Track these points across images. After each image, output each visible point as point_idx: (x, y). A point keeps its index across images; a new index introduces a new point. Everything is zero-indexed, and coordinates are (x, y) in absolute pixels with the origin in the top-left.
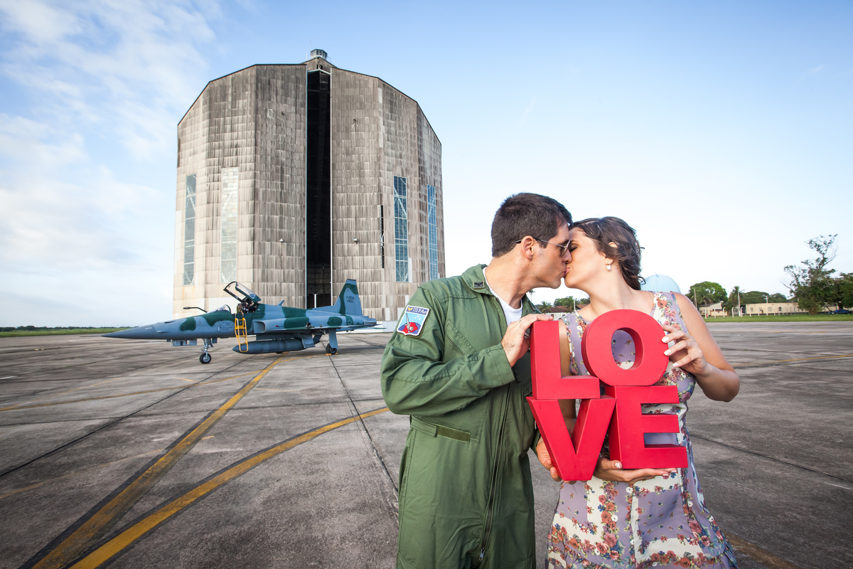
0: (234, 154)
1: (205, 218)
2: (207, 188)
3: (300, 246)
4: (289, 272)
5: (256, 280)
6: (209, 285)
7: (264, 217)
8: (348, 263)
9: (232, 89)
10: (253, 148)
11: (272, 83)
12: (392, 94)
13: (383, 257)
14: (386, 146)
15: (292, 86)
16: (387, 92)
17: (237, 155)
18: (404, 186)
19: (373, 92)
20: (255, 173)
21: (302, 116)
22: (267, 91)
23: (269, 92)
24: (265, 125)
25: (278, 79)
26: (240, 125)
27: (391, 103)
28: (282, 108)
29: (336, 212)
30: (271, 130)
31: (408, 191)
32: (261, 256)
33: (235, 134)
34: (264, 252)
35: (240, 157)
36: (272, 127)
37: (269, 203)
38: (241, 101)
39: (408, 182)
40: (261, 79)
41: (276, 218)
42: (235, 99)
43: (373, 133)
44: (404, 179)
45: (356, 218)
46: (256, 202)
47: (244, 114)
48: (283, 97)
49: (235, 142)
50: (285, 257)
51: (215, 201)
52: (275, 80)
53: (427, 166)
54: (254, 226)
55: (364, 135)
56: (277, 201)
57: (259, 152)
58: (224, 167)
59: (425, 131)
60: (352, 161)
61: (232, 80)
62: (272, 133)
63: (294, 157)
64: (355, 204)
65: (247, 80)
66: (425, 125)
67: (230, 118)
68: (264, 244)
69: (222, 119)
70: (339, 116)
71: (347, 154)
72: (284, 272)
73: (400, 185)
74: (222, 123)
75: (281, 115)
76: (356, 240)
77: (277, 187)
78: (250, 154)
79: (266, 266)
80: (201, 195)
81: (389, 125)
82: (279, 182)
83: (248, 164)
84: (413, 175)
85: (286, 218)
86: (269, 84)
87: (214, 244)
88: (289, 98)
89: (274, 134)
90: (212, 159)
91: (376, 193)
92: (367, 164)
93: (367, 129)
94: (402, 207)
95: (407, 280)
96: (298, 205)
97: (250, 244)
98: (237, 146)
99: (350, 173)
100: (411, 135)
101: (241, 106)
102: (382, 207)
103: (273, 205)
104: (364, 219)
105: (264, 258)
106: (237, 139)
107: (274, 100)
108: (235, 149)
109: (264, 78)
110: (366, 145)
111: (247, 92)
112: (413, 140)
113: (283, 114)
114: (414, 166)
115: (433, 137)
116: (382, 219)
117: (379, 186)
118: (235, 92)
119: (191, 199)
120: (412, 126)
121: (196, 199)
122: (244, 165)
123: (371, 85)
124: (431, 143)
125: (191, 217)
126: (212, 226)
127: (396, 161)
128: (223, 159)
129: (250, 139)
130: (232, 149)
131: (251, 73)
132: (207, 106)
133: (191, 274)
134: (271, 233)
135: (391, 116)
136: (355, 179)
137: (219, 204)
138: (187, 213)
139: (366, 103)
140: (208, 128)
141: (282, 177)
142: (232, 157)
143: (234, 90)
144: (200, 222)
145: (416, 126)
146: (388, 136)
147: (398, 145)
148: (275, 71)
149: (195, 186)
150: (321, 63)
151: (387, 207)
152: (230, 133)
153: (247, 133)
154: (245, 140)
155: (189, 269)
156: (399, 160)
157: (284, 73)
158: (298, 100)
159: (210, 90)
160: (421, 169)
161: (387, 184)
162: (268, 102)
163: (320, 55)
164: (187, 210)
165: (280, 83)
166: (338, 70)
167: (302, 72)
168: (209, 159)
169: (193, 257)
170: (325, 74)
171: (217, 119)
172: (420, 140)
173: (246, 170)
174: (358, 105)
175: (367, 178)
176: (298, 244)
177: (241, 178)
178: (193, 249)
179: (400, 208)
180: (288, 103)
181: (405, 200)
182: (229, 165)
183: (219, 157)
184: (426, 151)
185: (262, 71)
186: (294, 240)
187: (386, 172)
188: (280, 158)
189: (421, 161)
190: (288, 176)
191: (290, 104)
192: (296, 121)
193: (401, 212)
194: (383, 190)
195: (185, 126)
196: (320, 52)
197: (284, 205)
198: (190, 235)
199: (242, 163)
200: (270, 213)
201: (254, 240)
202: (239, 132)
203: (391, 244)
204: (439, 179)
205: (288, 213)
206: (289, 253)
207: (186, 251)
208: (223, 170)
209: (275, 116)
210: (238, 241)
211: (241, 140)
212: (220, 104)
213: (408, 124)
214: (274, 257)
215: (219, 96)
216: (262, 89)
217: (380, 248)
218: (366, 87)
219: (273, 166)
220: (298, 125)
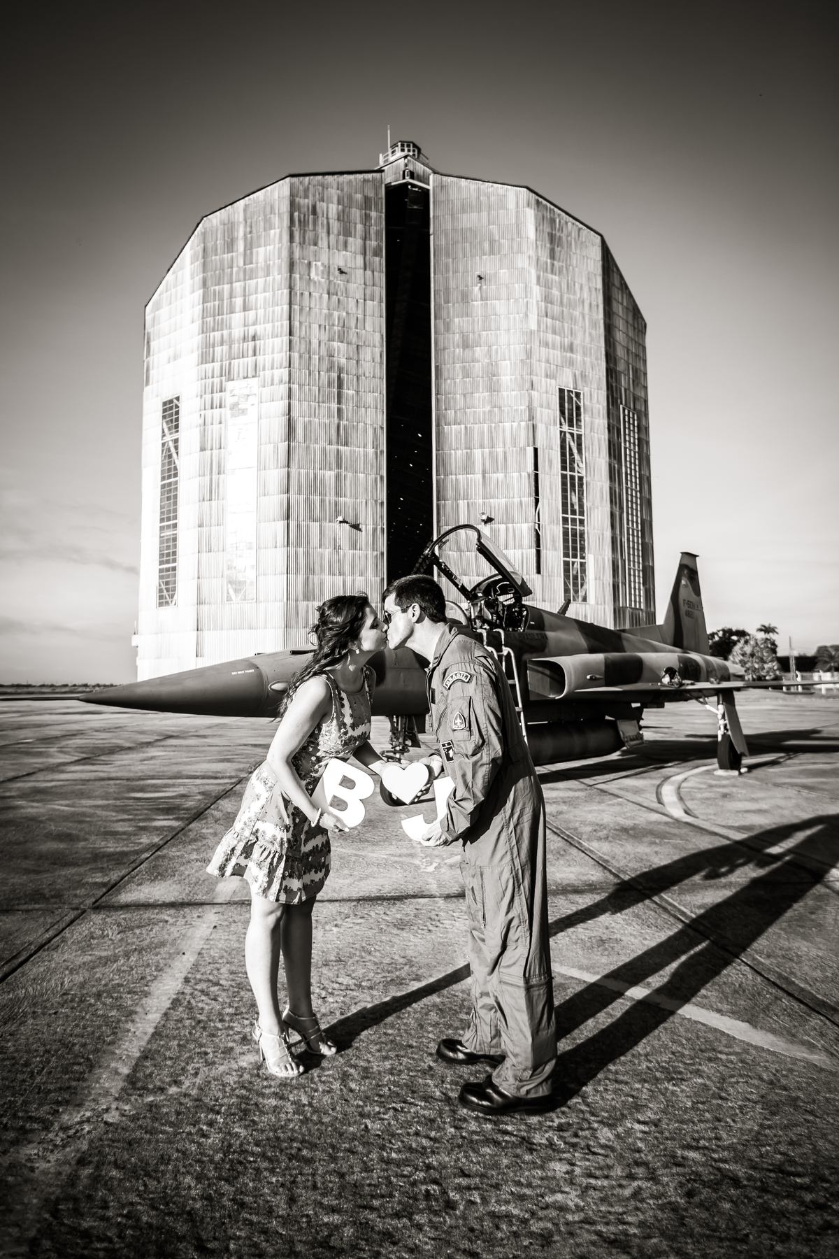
0: (251, 352)
1: (198, 479)
2: (201, 421)
3: (375, 530)
4: (353, 581)
5: (293, 596)
6: (204, 607)
7: (307, 475)
8: (468, 564)
9: (245, 227)
10: (286, 339)
11: (319, 210)
12: (553, 221)
13: (538, 553)
14: (543, 327)
15: (356, 214)
16: (543, 217)
17: (255, 355)
18: (578, 408)
19: (517, 217)
20: (290, 389)
21: (376, 274)
22: (311, 227)
23: (314, 230)
24: (306, 294)
25: (329, 201)
26: (261, 296)
27: (552, 238)
28: (340, 259)
29: (442, 462)
30: (319, 304)
31: (586, 417)
32: (301, 550)
33: (251, 314)
34: (308, 543)
35: (260, 358)
36: (321, 297)
37: (317, 446)
38: (261, 250)
39: (586, 402)
40: (299, 204)
41: (329, 475)
42: (249, 246)
43: (516, 300)
44: (578, 395)
45: (484, 473)
46: (292, 444)
47: (268, 275)
48: (341, 237)
49: (251, 330)
50: (347, 551)
51: (216, 444)
52: (325, 205)
53: (621, 367)
54: (288, 491)
55: (500, 306)
56: (330, 443)
57: (296, 346)
58: (230, 379)
59: (617, 295)
60: (475, 360)
61: (245, 210)
62: (321, 309)
63: (362, 357)
64: (482, 447)
65: (272, 207)
66: (617, 283)
67: (242, 283)
68: (308, 526)
69: (226, 287)
70: (448, 271)
71: (466, 346)
72: (344, 582)
73: (570, 407)
74: (226, 295)
75: (337, 272)
76: (484, 517)
77: (330, 416)
78: (281, 351)
79: (309, 569)
80: (189, 434)
81: (547, 285)
82: (335, 406)
83: (276, 371)
84: (595, 386)
85: (349, 475)
86: (314, 212)
87: (214, 528)
88: (351, 240)
89: (325, 311)
90: (209, 366)
91: (523, 424)
92: (505, 366)
93: (504, 293)
94: (575, 451)
95: (585, 599)
96: (371, 451)
97: (281, 525)
98: (254, 339)
99: (472, 384)
100: (590, 305)
101: (261, 259)
102: (536, 450)
103: (323, 451)
104: (501, 476)
105: (306, 554)
106: (255, 323)
107: (323, 243)
108: (251, 344)
109: (303, 202)
110: (504, 325)
111: (272, 232)
112: (594, 314)
113: (341, 272)
114: (597, 368)
115: (631, 308)
116: (536, 476)
117: (531, 409)
118: (251, 232)
119: (171, 445)
120: (593, 285)
121: (181, 444)
122: (268, 373)
123: (511, 204)
124: (627, 322)
125: (169, 477)
126: (211, 493)
127: (562, 357)
128: (230, 364)
129: (279, 323)
130: (245, 344)
131: (279, 192)
132: (199, 263)
133: (170, 586)
134: (321, 506)
135: (553, 265)
136: (481, 396)
137: (222, 450)
138: (163, 472)
139: (502, 241)
140: (201, 306)
141: (340, 395)
142: (245, 359)
143: (248, 229)
144: (188, 487)
145: (600, 285)
146: (546, 308)
147: (566, 325)
148: (324, 187)
149: (177, 420)
150: (411, 167)
151: (547, 451)
152: (242, 314)
153: (273, 311)
154: (271, 325)
155: (168, 576)
156: (569, 355)
157: (342, 190)
158: (368, 242)
159: (204, 234)
160: (611, 373)
161: (544, 405)
162: (313, 248)
163: (409, 151)
164: (163, 465)
165: (335, 211)
166: (444, 178)
167: (376, 184)
168: (204, 366)
169: (174, 553)
170: (420, 188)
171: (217, 288)
172: (608, 314)
173: (272, 384)
174: (486, 246)
175: (505, 394)
176: (370, 527)
177: (263, 400)
178: (175, 540)
179: (571, 454)
180: (349, 248)
181: (579, 437)
182: (241, 375)
183: (222, 361)
184: (620, 336)
185: (301, 188)
186: (362, 520)
187: (543, 380)
188: (335, 359)
189: (610, 357)
190: (351, 392)
191: (353, 250)
192: (365, 284)
193: (573, 461)
194: (538, 416)
195: (158, 307)
196: (408, 146)
197: (343, 448)
198: (169, 512)
199: (264, 370)
200: (317, 466)
201: (288, 518)
202: (259, 311)
203: (554, 527)
204: (643, 395)
205: (351, 466)
206: (353, 545)
207: (161, 542)
208: (229, 385)
209: (326, 276)
210: (259, 522)
211: (263, 326)
212: (223, 259)
213: (584, 281)
214: (326, 552)
215: (220, 242)
216: (301, 222)
217: (534, 533)
218: (503, 208)
219: (322, 373)
220: (369, 292)
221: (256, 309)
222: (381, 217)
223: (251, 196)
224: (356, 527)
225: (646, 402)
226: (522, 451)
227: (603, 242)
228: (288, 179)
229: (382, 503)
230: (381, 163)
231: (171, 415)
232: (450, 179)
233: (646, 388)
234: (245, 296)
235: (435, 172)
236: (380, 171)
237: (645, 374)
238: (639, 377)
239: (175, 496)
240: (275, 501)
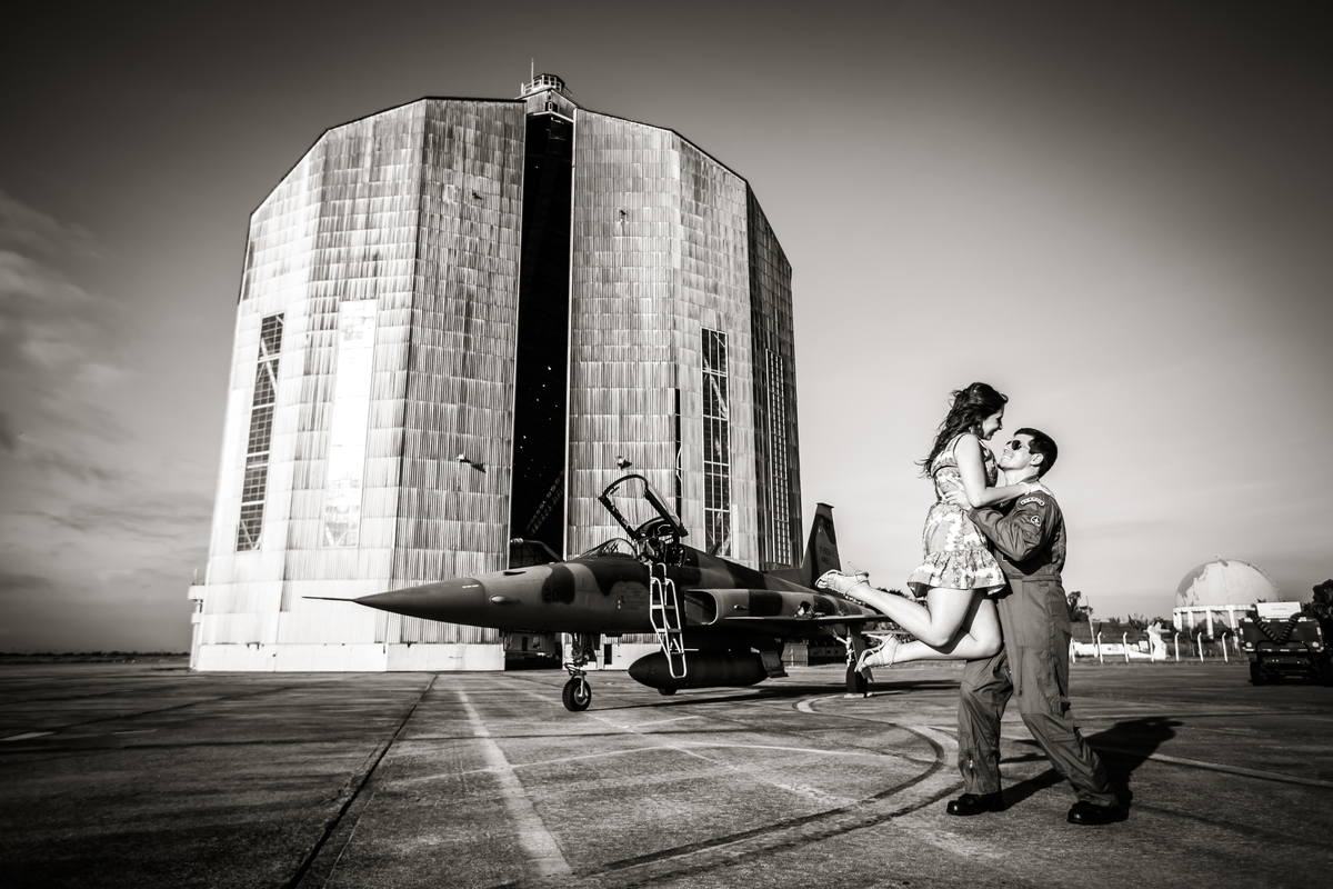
0: (371, 272)
1: (298, 406)
2: (308, 342)
3: (499, 471)
4: (473, 527)
5: (402, 542)
6: (294, 553)
7: (427, 407)
9: (374, 143)
10: (411, 261)
11: (455, 133)
12: (697, 164)
13: (679, 502)
14: (687, 266)
15: (495, 140)
16: (688, 159)
17: (375, 275)
18: (722, 350)
19: (662, 157)
20: (413, 314)
21: (513, 201)
22: (446, 150)
23: (450, 152)
24: (437, 216)
25: (467, 125)
26: (386, 215)
27: (697, 180)
28: (475, 184)
29: (577, 400)
30: (450, 228)
31: (730, 361)
32: (415, 490)
33: (374, 233)
34: (423, 483)
35: (381, 280)
36: (452, 221)
37: (439, 377)
38: (390, 168)
39: (729, 344)
40: (434, 125)
41: (452, 408)
42: (377, 163)
43: (660, 238)
44: (722, 337)
45: (621, 414)
46: (412, 373)
47: (396, 194)
48: (478, 162)
49: (373, 249)
50: (467, 494)
51: (323, 369)
52: (462, 129)
53: (766, 310)
54: (404, 424)
55: (642, 243)
56: (455, 374)
57: (422, 270)
58: (345, 299)
59: (762, 239)
60: (615, 296)
61: (375, 127)
62: (451, 233)
63: (494, 284)
64: (620, 385)
65: (405, 127)
66: (762, 227)
67: (366, 200)
68: (424, 464)
69: (348, 202)
70: (589, 204)
71: (606, 280)
72: (462, 527)
73: (714, 348)
74: (347, 210)
75: (471, 197)
76: (621, 461)
77: (456, 345)
78: (405, 273)
79: (423, 512)
80: (291, 355)
81: (691, 225)
82: (461, 334)
83: (398, 294)
84: (739, 328)
85: (474, 409)
86: (451, 135)
87: (313, 462)
88: (488, 165)
89: (456, 235)
90: (322, 284)
91: (664, 363)
92: (646, 303)
93: (647, 230)
94: (719, 394)
95: (728, 553)
96: (499, 384)
97: (393, 462)
98: (376, 258)
99: (612, 319)
100: (735, 247)
101: (389, 177)
102: (677, 392)
103: (446, 382)
104: (640, 417)
105: (421, 495)
106: (378, 242)
107: (458, 166)
108: (372, 264)
109: (438, 124)
110: (646, 262)
111: (404, 151)
112: (739, 256)
113: (476, 196)
114: (741, 310)
115: (776, 252)
116: (678, 419)
117: (672, 348)
118: (379, 149)
119: (269, 366)
120: (738, 228)
121: (281, 366)
122: (389, 295)
123: (656, 145)
124: (772, 266)
125: (264, 402)
126: (312, 423)
127: (706, 297)
128: (346, 283)
129: (405, 244)
130: (365, 263)
131: (414, 113)
132: (318, 176)
133: (254, 527)
134: (440, 442)
135: (697, 206)
136: (620, 332)
137: (330, 376)
138: (256, 395)
139: (645, 179)
140: (317, 220)
141: (467, 324)
142: (364, 279)
143: (377, 146)
144: (286, 414)
145: (745, 229)
146: (690, 247)
147: (710, 266)
148: (464, 111)
149: (279, 339)
150: (554, 100)
151: (689, 393)
152: (365, 231)
153: (399, 232)
154: (395, 245)
155: (252, 515)
156: (713, 295)
157: (481, 116)
158: (506, 169)
159: (327, 147)
160: (756, 315)
161: (687, 345)
162: (446, 171)
163: (553, 84)
164: (257, 388)
165: (472, 135)
166: (588, 114)
167: (517, 114)
168: (315, 283)
169: (262, 489)
170: (563, 121)
171: (337, 202)
172: (753, 257)
173: (393, 307)
174: (630, 182)
175: (646, 331)
176: (495, 468)
177: (382, 323)
178: (264, 473)
179: (715, 397)
180: (485, 173)
181: (723, 379)
182: (358, 296)
183: (337, 279)
184: (764, 280)
185: (438, 110)
186: (486, 459)
187: (686, 319)
188: (465, 285)
189: (755, 300)
190: (480, 321)
191: (490, 176)
192: (501, 210)
193: (716, 404)
194: (681, 356)
195: (266, 216)
196: (552, 79)
197: (470, 382)
198: (260, 441)
199: (385, 291)
200: (438, 398)
201: (402, 453)
202: (383, 230)
203: (696, 474)
204: (789, 340)
205: (476, 401)
206: (475, 487)
207: (247, 476)
208: (344, 306)
209: (459, 200)
210: (367, 457)
211: (386, 246)
212: (347, 173)
213: (729, 224)
214: (443, 494)
215: (344, 156)
216: (436, 144)
217: (674, 480)
218: (647, 147)
219: (450, 300)
220: (504, 218)
221: (380, 228)
222: (521, 146)
223: (383, 114)
224: (479, 467)
225: (792, 346)
226: (663, 392)
227: (748, 187)
228: (424, 101)
229: (509, 442)
230: (523, 93)
231: (272, 333)
232: (594, 115)
233: (792, 333)
234: (368, 213)
235: (579, 107)
236: (522, 101)
237: (791, 319)
238: (785, 321)
239: (269, 424)
240: (389, 434)
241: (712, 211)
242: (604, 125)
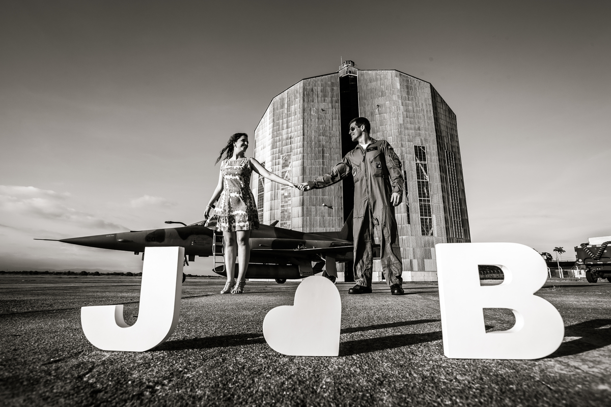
0: (289, 143)
1: (270, 192)
3: (338, 209)
9: (288, 99)
10: (302, 137)
11: (314, 90)
12: (408, 81)
13: (408, 215)
14: (405, 121)
15: (329, 89)
16: (403, 80)
17: (291, 144)
18: (424, 153)
19: (392, 82)
20: (303, 156)
21: (337, 110)
22: (311, 96)
24: (309, 120)
25: (318, 86)
26: (293, 123)
27: (407, 87)
28: (322, 106)
30: (314, 123)
31: (428, 157)
32: (308, 218)
33: (290, 129)
34: (311, 215)
35: (293, 145)
36: (315, 120)
38: (293, 106)
39: (427, 150)
40: (307, 89)
42: (289, 106)
43: (393, 113)
44: (424, 148)
47: (295, 115)
48: (323, 98)
49: (290, 135)
50: (327, 218)
52: (316, 87)
53: (444, 134)
54: (304, 195)
55: (386, 116)
57: (306, 139)
58: (282, 154)
59: (439, 105)
61: (288, 94)
62: (315, 125)
63: (332, 141)
65: (297, 91)
66: (439, 100)
67: (286, 119)
68: (311, 208)
70: (365, 105)
73: (420, 153)
74: (281, 124)
75: (321, 111)
77: (319, 164)
78: (300, 142)
81: (407, 105)
82: (321, 161)
83: (298, 149)
84: (431, 143)
86: (312, 90)
87: (276, 210)
88: (326, 98)
89: (317, 125)
90: (275, 150)
93: (388, 111)
94: (423, 171)
95: (432, 234)
97: (300, 208)
98: (290, 138)
100: (427, 111)
101: (293, 109)
105: (311, 219)
106: (291, 133)
107: (316, 101)
108: (289, 140)
109: (308, 87)
110: (389, 123)
111: (297, 100)
112: (429, 114)
113: (323, 110)
114: (432, 136)
115: (447, 110)
117: (402, 155)
118: (289, 101)
119: (262, 180)
120: (428, 103)
123: (389, 77)
124: (446, 116)
125: (261, 192)
126: (274, 197)
127: (415, 133)
128: (282, 148)
129: (299, 132)
130: (287, 141)
131: (299, 86)
132: (272, 115)
134: (316, 199)
135: (408, 97)
138: (259, 190)
139: (386, 91)
140: (272, 129)
141: (323, 156)
142: (287, 146)
144: (267, 195)
145: (431, 103)
146: (407, 114)
147: (416, 120)
148: (316, 81)
150: (350, 70)
151: (410, 172)
152: (287, 130)
153: (297, 128)
154: (296, 133)
156: (418, 132)
157: (323, 81)
158: (333, 98)
159: (274, 103)
160: (439, 137)
161: (408, 153)
162: (312, 103)
163: (349, 64)
164: (259, 188)
165: (320, 89)
166: (362, 71)
167: (336, 78)
168: (273, 150)
170: (354, 76)
171: (278, 122)
172: (436, 113)
173: (297, 154)
174: (380, 94)
176: (336, 207)
177: (294, 160)
179: (422, 172)
180: (326, 101)
181: (425, 165)
182: (286, 152)
183: (279, 147)
184: (442, 122)
185: (307, 83)
186: (333, 204)
187: (407, 143)
188: (321, 143)
189: (438, 131)
190: (327, 155)
192: (332, 114)
193: (423, 175)
194: (406, 158)
195: (259, 130)
196: (349, 62)
198: (261, 205)
199: (294, 149)
201: (303, 205)
202: (292, 128)
203: (415, 204)
204: (456, 145)
206: (330, 215)
208: (282, 156)
209: (317, 113)
210: (292, 207)
211: (293, 133)
212: (280, 111)
213: (423, 102)
214: (318, 218)
215: (279, 106)
216: (307, 95)
217: (406, 207)
218: (386, 79)
219: (316, 149)
220: (334, 116)
222: (338, 89)
223: (290, 88)
224: (331, 207)
225: (458, 148)
227: (431, 86)
228: (302, 81)
229: (341, 198)
230: (338, 70)
232: (365, 71)
233: (458, 142)
234: (287, 123)
235: (359, 70)
236: (338, 72)
237: (457, 136)
238: (454, 137)
239: (263, 199)
240: (299, 199)
241: (415, 98)
242: (369, 74)
